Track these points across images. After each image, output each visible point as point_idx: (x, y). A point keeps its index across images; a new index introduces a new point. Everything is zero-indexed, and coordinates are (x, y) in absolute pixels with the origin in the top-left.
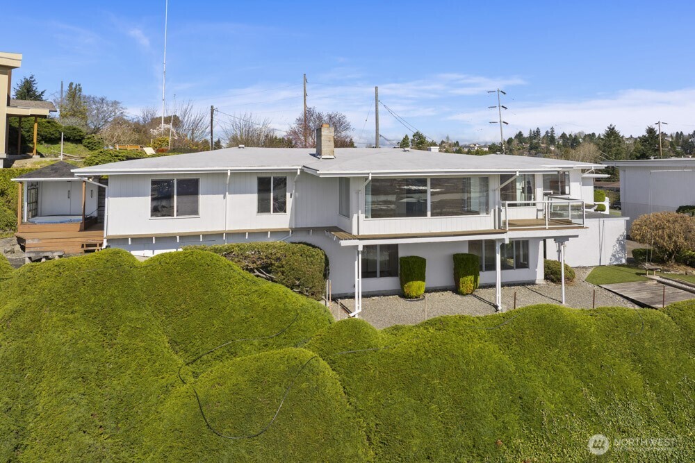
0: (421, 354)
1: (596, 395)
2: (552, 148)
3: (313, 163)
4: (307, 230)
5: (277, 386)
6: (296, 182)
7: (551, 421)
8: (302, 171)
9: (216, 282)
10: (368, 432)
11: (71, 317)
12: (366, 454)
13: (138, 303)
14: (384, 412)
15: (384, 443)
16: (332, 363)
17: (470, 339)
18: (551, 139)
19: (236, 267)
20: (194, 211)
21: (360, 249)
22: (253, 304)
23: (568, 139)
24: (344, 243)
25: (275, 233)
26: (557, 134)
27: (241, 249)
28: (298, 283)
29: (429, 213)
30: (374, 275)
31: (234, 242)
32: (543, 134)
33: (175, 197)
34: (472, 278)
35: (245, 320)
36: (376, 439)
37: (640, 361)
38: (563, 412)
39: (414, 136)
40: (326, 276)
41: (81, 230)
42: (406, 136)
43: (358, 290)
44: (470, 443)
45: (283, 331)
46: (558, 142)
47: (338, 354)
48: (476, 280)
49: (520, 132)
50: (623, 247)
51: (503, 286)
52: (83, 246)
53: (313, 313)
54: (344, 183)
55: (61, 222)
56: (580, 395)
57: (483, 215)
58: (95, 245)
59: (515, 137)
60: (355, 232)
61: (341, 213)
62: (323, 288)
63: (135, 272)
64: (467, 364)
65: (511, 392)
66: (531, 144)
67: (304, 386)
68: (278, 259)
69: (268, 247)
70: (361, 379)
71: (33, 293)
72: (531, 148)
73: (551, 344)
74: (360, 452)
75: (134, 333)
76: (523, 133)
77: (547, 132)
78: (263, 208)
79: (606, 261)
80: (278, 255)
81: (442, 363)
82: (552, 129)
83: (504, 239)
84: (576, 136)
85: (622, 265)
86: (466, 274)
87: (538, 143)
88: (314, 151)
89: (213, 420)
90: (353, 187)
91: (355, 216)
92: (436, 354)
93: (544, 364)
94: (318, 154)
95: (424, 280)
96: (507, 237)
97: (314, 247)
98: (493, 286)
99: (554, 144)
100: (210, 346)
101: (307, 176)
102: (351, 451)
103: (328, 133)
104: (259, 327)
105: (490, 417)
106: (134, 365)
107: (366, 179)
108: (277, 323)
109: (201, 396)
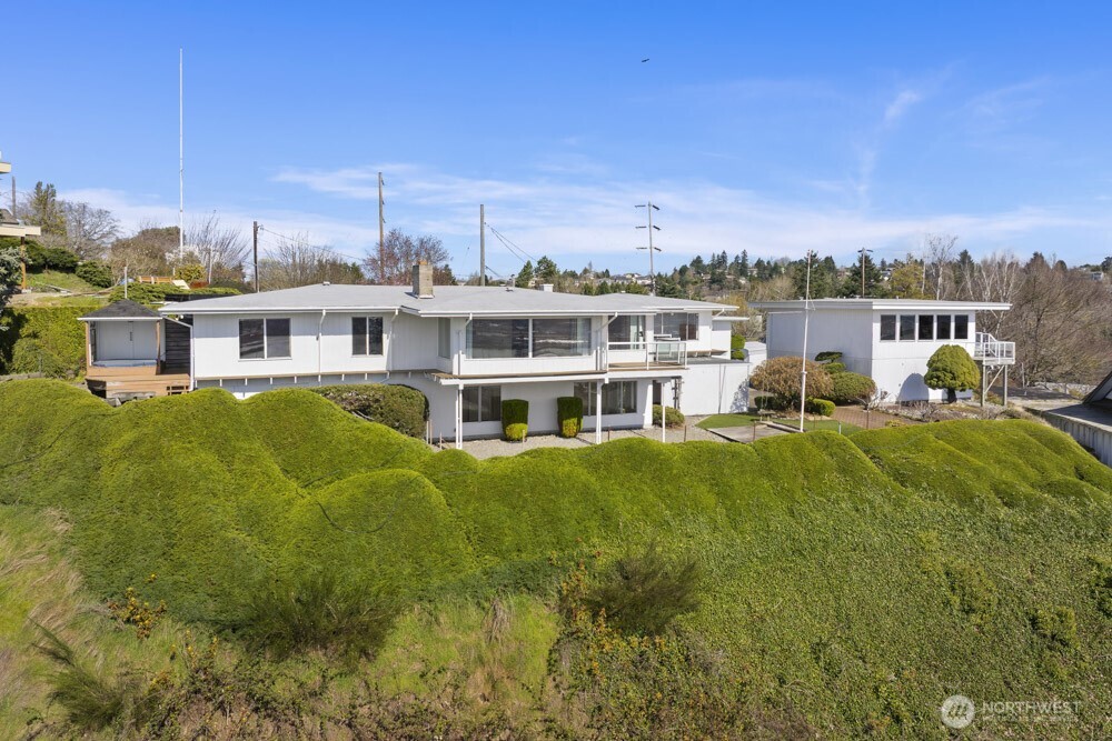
0: (515, 474)
1: (671, 509)
2: (743, 281)
3: (411, 303)
4: (405, 373)
5: (389, 496)
6: (393, 322)
7: (626, 526)
8: (400, 311)
9: (320, 418)
10: (468, 533)
11: (189, 446)
12: (466, 548)
13: (247, 435)
14: (481, 519)
15: (481, 540)
16: (436, 482)
17: (562, 464)
18: (741, 267)
19: (336, 406)
20: (284, 351)
21: (461, 388)
22: (357, 439)
23: (765, 268)
24: (444, 382)
25: (371, 375)
26: (751, 262)
27: (338, 390)
28: (397, 424)
29: (530, 354)
30: (475, 420)
31: (330, 384)
32: (730, 260)
33: (265, 337)
34: (575, 420)
35: (351, 452)
36: (474, 538)
37: (717, 485)
38: (639, 520)
39: (539, 263)
40: (426, 418)
41: (157, 374)
42: (529, 263)
43: (459, 434)
44: (554, 541)
45: (388, 462)
46: (752, 272)
47: (441, 475)
48: (579, 423)
49: (699, 257)
50: (745, 395)
51: (603, 430)
52: (168, 388)
53: (415, 448)
54: (444, 323)
55: (135, 365)
56: (656, 509)
57: (585, 356)
58: (182, 388)
59: (692, 265)
60: (455, 373)
61: (440, 355)
62: (424, 430)
63: (240, 409)
64: (556, 482)
65: (594, 505)
66: (713, 274)
67: (412, 495)
68: (377, 401)
69: (366, 388)
70: (461, 494)
71: (147, 426)
72: (713, 281)
73: (635, 469)
74: (461, 546)
75: (250, 460)
76: (703, 258)
77: (737, 257)
78: (358, 349)
79: (726, 409)
80: (377, 397)
81: (534, 482)
82: (744, 252)
83: (603, 380)
84: (776, 264)
85: (743, 413)
86: (569, 418)
87: (723, 273)
88: (410, 289)
89: (337, 520)
90: (454, 328)
91: (456, 356)
92: (528, 474)
93: (627, 485)
94: (415, 293)
95: (526, 423)
96: (607, 378)
97: (413, 389)
98: (594, 431)
99: (746, 276)
100: (319, 474)
101: (407, 316)
102: (453, 545)
103: (425, 272)
104: (365, 458)
105: (573, 522)
106: (255, 485)
107: (467, 319)
108: (381, 455)
109: (323, 504)
